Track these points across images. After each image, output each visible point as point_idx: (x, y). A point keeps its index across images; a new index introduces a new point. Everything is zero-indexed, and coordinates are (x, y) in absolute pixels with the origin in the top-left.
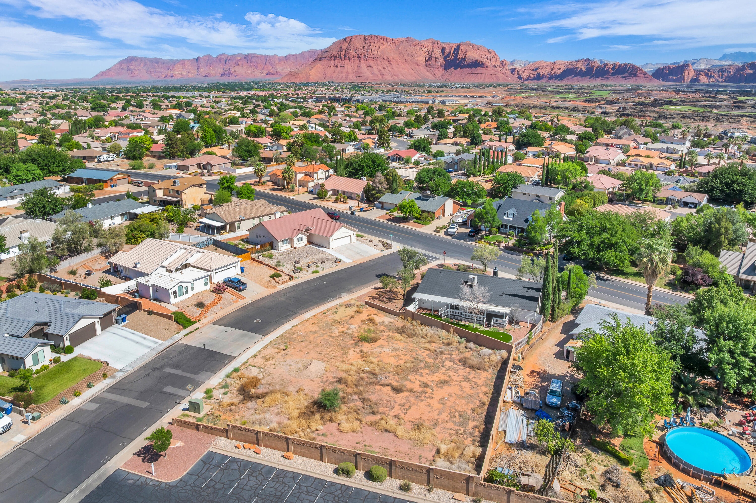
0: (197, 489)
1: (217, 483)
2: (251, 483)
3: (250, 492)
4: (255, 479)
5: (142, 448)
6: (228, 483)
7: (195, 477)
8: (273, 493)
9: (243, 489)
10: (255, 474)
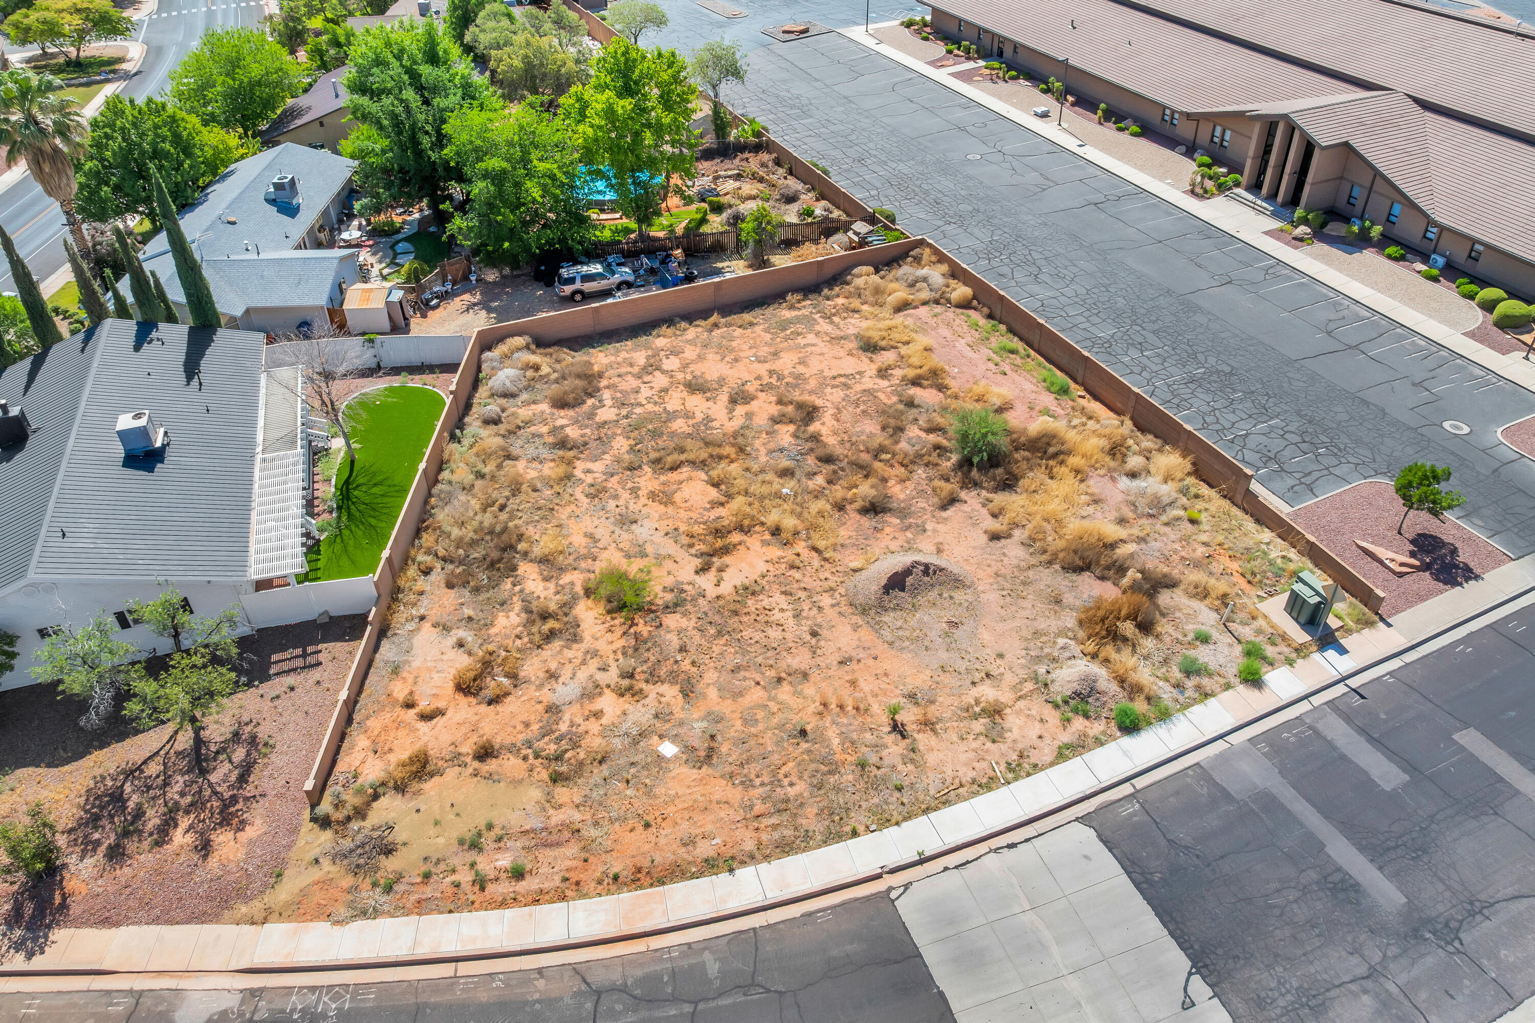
0: (1336, 451)
1: (1295, 444)
2: (1232, 418)
3: (1240, 407)
4: (1222, 421)
5: (1460, 584)
6: (1273, 435)
7: (1336, 471)
8: (1199, 390)
9: (1250, 416)
10: (1218, 427)
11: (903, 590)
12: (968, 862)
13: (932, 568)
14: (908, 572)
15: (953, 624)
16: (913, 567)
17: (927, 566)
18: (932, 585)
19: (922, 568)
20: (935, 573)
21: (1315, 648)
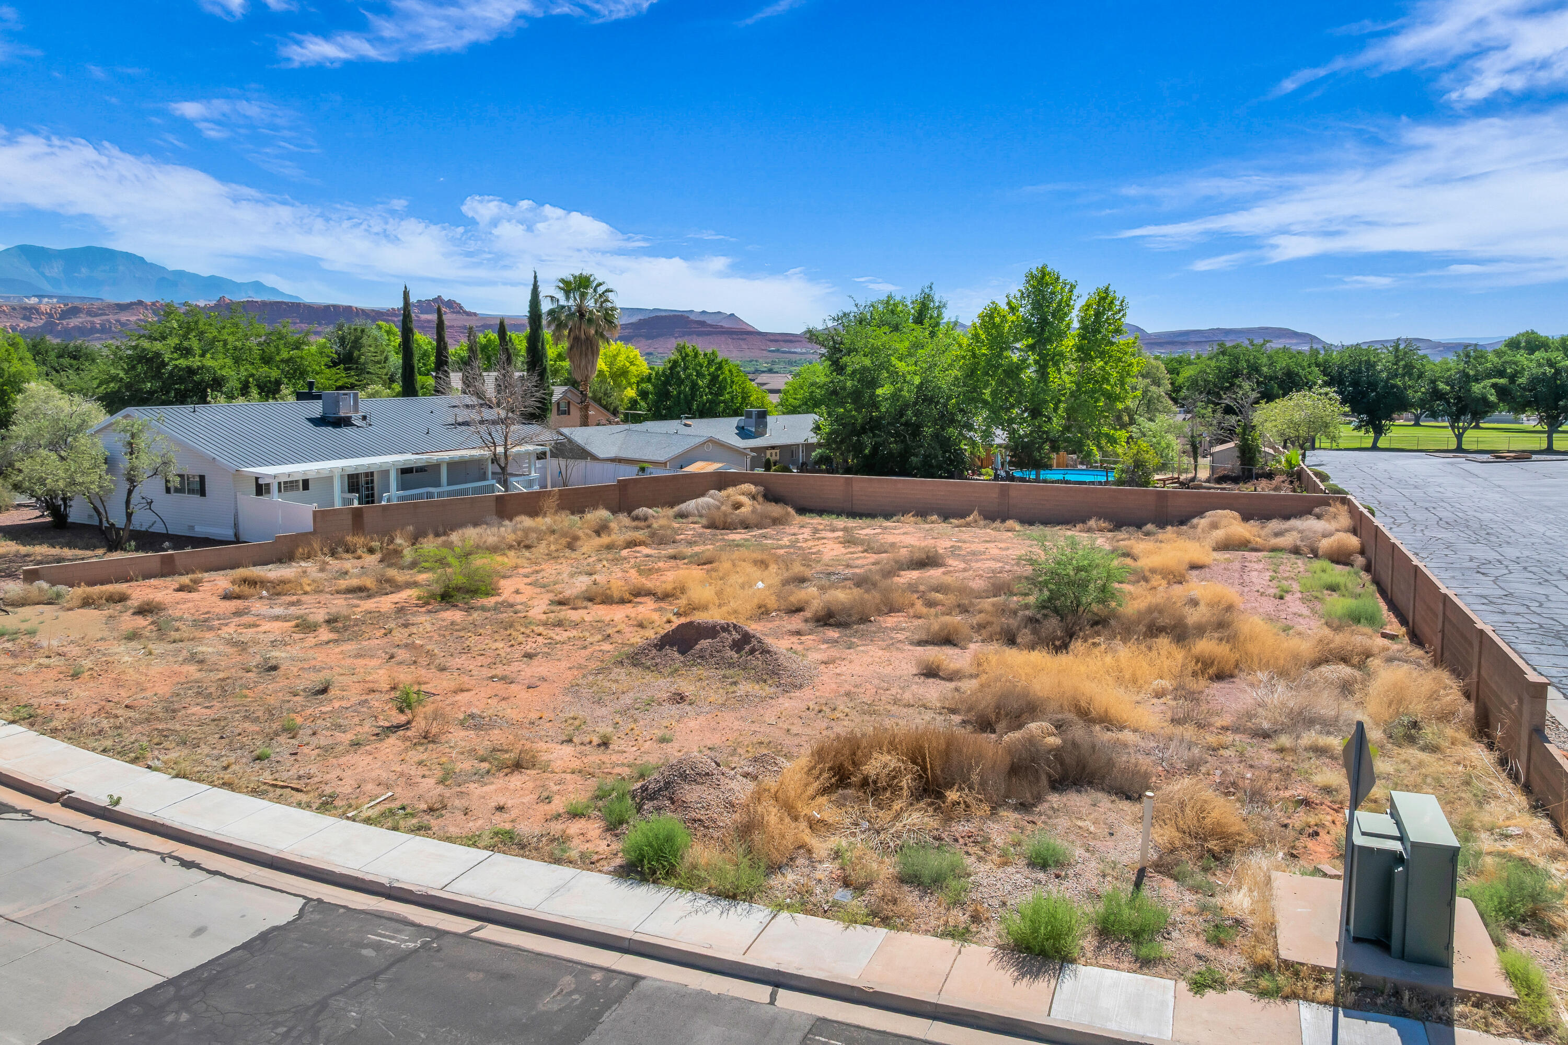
11: (682, 652)
12: (123, 844)
13: (754, 642)
14: (711, 631)
15: (679, 698)
16: (725, 628)
17: (746, 638)
18: (731, 665)
19: (737, 636)
20: (752, 651)
21: (1328, 993)
